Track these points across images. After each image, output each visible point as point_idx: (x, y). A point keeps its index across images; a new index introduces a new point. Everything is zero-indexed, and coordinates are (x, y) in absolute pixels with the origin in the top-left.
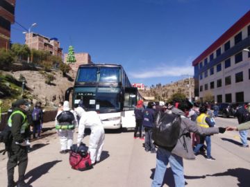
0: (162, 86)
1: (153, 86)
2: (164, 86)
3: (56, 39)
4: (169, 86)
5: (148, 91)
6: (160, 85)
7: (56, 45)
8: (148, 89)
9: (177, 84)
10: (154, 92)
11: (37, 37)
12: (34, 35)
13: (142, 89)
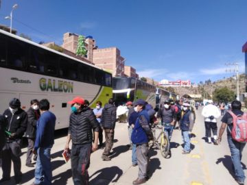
0: (212, 82)
1: (201, 82)
2: (214, 83)
3: (91, 37)
4: (221, 82)
5: (195, 89)
6: (210, 81)
7: (90, 43)
8: (195, 86)
9: (231, 80)
10: (202, 89)
11: (73, 36)
12: (70, 34)
13: (188, 86)
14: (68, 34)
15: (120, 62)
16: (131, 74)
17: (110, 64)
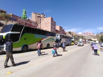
1: (98, 33)
3: (43, 14)
6: (102, 33)
7: (43, 16)
8: (95, 35)
10: (98, 36)
11: (35, 14)
12: (34, 13)
13: (91, 35)
14: (33, 13)
15: (53, 24)
16: (60, 29)
17: (48, 25)
